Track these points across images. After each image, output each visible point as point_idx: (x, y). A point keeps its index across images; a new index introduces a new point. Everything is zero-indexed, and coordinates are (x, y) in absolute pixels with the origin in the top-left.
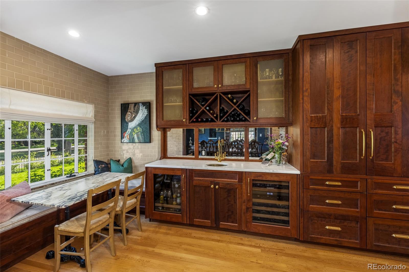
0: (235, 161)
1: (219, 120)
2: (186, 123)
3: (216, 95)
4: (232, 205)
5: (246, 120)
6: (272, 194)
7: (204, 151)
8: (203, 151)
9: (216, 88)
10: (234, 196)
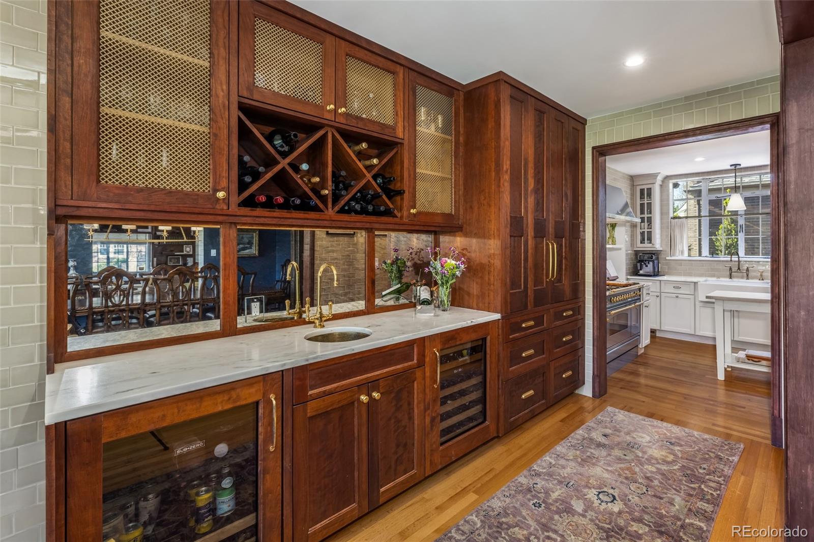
0: (343, 318)
1: (330, 205)
2: (225, 207)
3: (321, 133)
4: (405, 427)
5: (388, 213)
6: (460, 370)
7: (258, 303)
8: (253, 304)
9: (330, 111)
10: (409, 404)
